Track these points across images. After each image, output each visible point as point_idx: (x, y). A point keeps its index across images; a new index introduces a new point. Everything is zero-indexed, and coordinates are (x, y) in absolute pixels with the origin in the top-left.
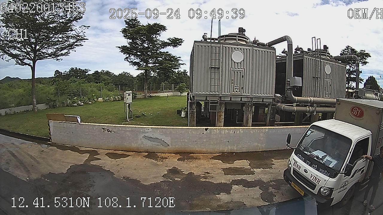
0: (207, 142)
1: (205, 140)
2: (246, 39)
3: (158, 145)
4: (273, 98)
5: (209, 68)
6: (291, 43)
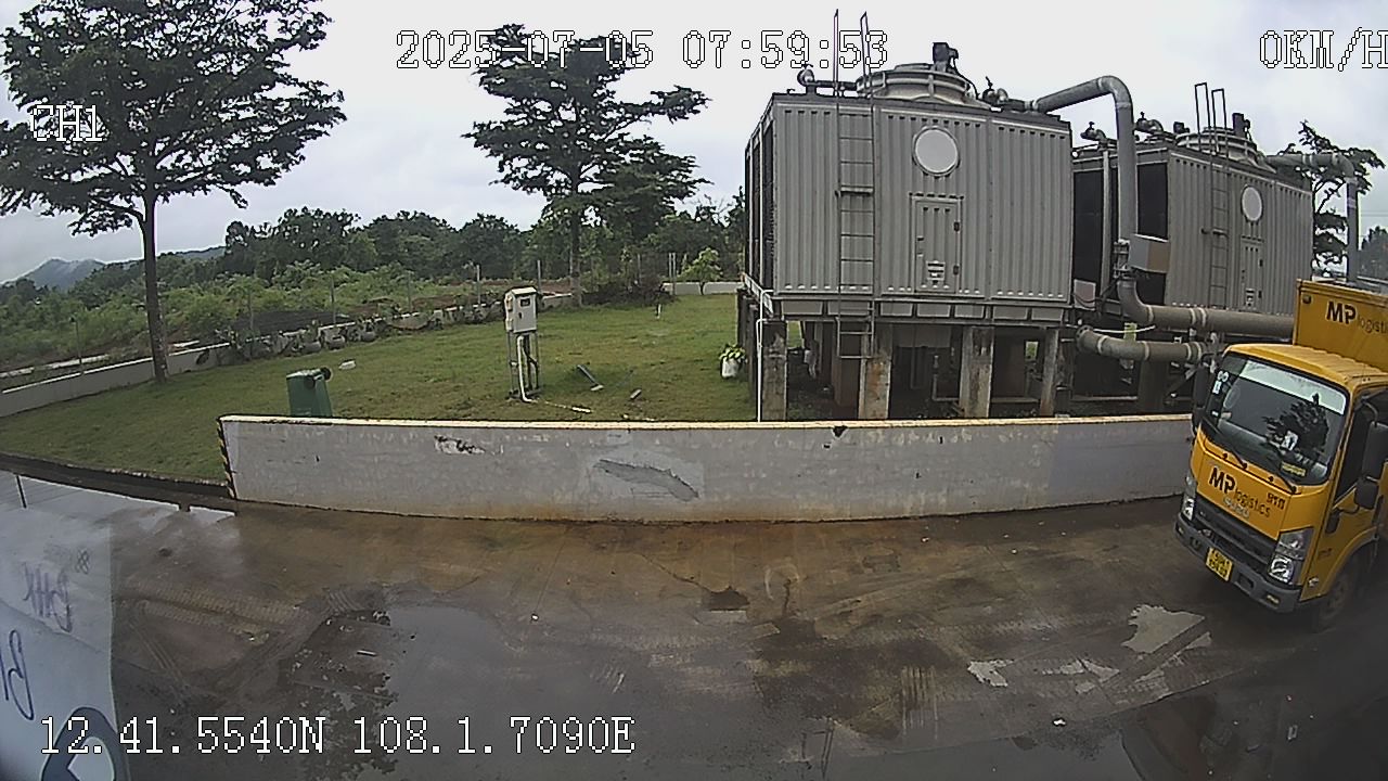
0: (840, 477)
1: (832, 472)
2: (962, 84)
3: (655, 494)
4: (1065, 309)
5: (832, 193)
6: (1127, 104)
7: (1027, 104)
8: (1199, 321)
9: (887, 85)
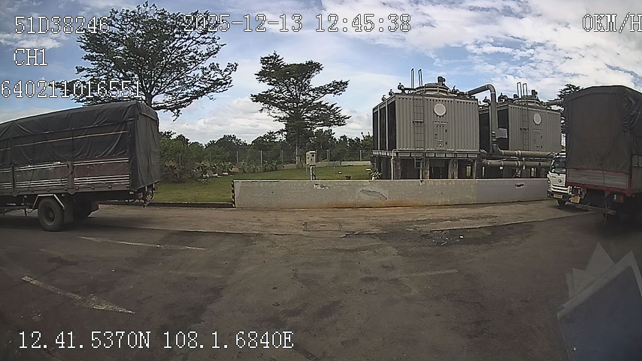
0: (422, 193)
1: (420, 192)
2: (446, 89)
3: (376, 199)
4: (478, 154)
5: (412, 122)
6: (494, 93)
7: (465, 93)
8: (518, 154)
9: (426, 90)
